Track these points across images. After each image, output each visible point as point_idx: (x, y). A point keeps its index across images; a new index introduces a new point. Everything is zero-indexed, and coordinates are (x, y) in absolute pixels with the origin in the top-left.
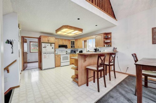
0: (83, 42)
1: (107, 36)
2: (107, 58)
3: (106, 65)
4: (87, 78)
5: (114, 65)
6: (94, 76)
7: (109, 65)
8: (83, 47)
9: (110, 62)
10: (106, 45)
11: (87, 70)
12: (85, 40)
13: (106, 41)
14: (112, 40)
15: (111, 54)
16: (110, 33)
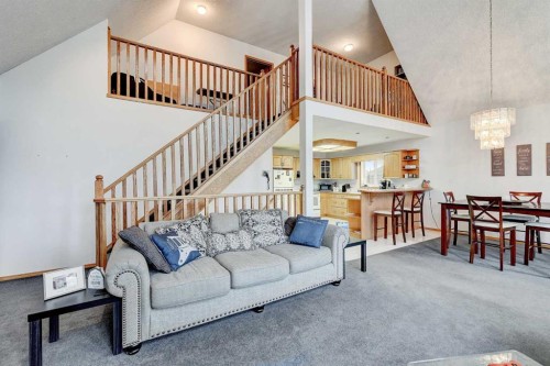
0: (353, 165)
1: (409, 157)
2: (408, 200)
3: (407, 212)
4: (376, 229)
5: (421, 212)
6: (386, 228)
7: (412, 212)
8: (353, 177)
9: (413, 207)
10: (406, 175)
11: (375, 216)
12: (357, 160)
13: (407, 167)
14: (421, 165)
15: (415, 193)
16: (416, 151)
